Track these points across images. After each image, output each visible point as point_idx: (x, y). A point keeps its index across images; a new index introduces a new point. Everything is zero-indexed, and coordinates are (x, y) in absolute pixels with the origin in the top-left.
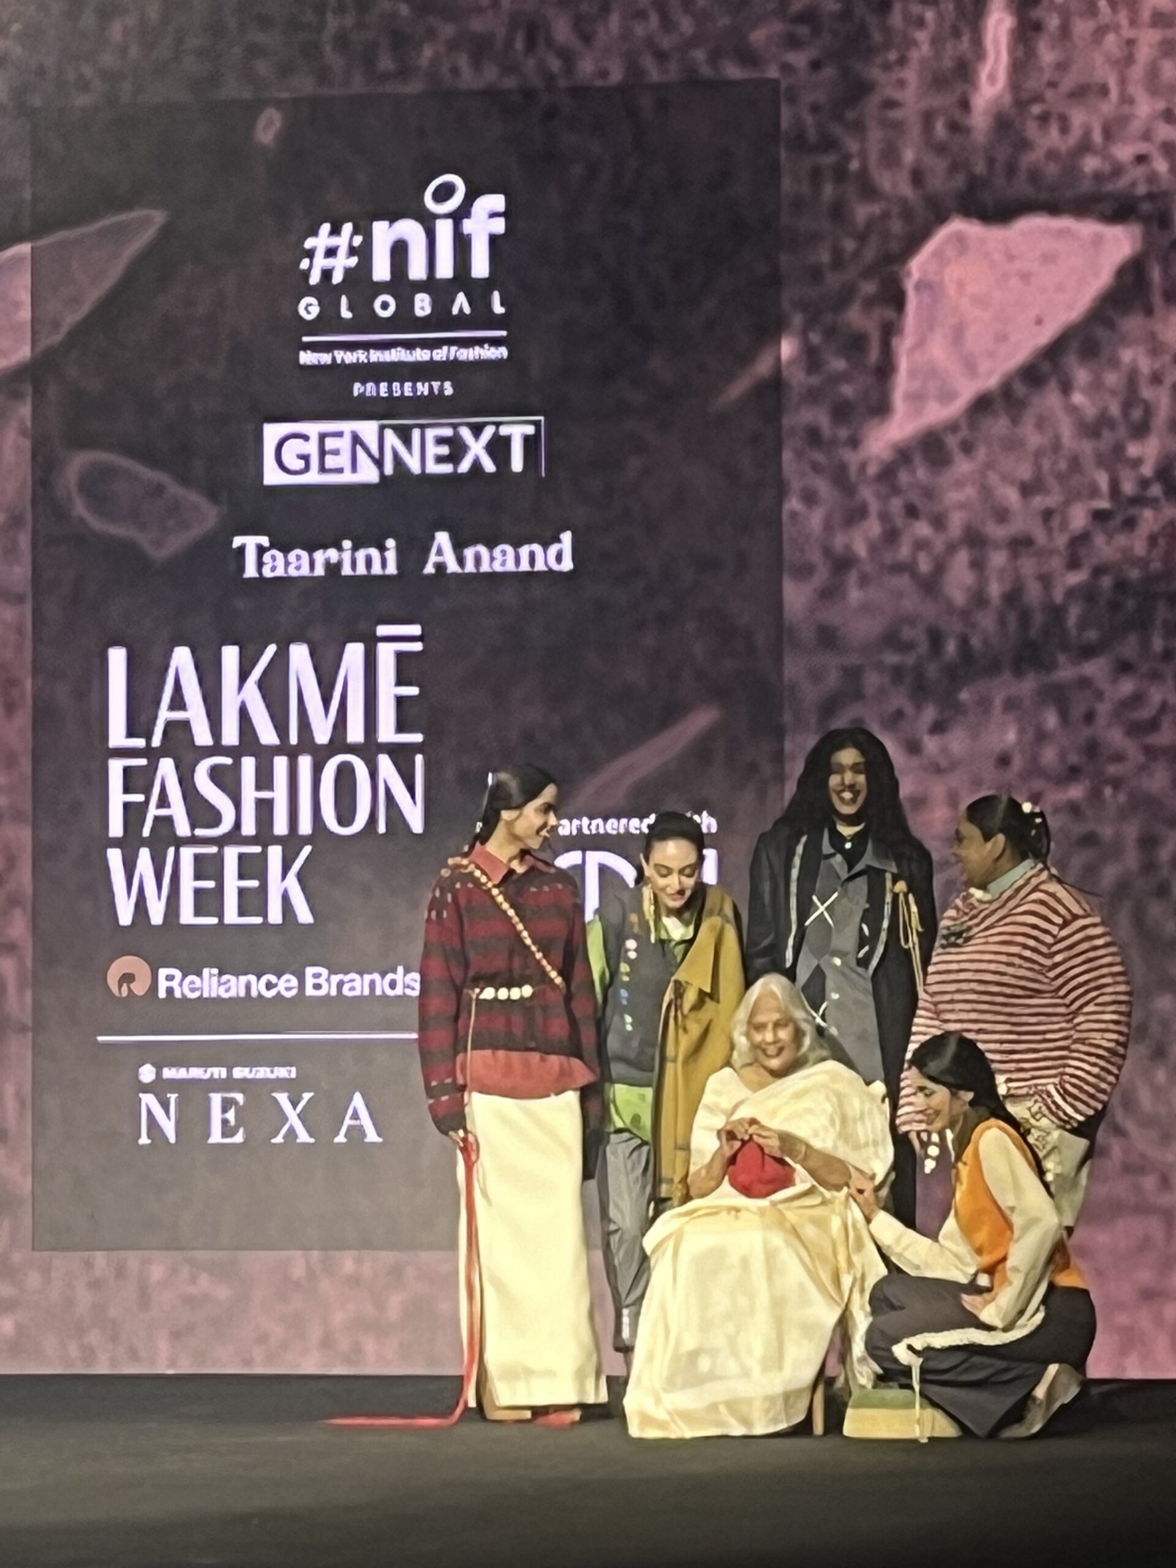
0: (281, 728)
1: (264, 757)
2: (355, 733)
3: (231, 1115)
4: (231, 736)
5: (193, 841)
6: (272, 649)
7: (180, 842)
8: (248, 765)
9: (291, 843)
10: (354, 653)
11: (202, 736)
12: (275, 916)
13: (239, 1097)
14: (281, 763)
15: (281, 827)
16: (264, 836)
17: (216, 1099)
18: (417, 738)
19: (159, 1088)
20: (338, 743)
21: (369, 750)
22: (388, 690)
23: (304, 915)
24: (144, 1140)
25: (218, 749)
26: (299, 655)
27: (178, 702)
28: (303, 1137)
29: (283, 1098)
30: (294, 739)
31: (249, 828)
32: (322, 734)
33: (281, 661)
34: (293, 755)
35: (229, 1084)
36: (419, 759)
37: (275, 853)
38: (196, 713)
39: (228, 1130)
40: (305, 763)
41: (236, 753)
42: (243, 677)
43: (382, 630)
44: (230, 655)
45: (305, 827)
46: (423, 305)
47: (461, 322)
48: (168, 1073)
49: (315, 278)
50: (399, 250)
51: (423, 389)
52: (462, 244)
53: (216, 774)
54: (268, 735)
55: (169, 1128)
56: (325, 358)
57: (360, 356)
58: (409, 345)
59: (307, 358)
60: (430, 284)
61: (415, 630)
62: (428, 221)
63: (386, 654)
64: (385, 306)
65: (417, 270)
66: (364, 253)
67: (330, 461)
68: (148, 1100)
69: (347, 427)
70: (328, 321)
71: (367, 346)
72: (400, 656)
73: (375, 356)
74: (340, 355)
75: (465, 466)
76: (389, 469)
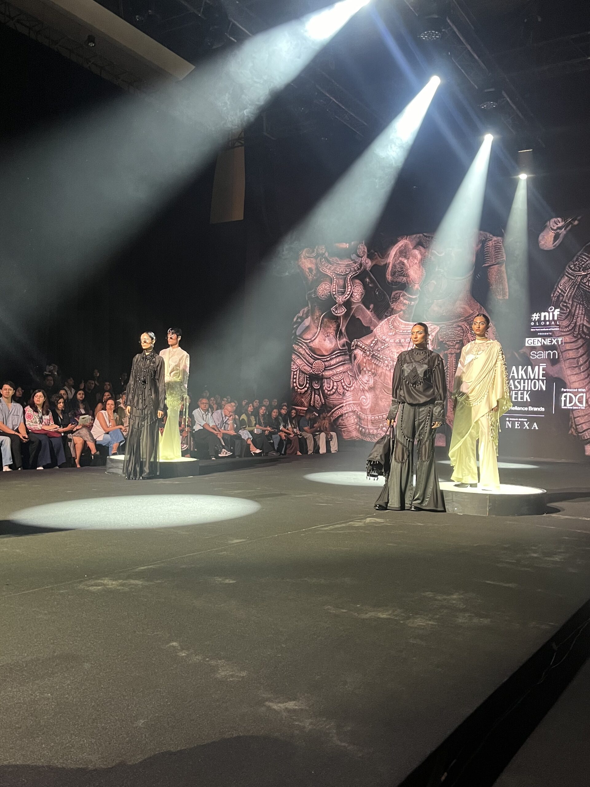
0: (527, 377)
1: (524, 380)
2: (537, 377)
3: (518, 425)
4: (520, 377)
5: (515, 390)
6: (526, 367)
7: (513, 391)
8: (522, 381)
9: (527, 391)
10: (537, 367)
11: (516, 377)
12: (525, 400)
13: (520, 423)
14: (526, 381)
15: (526, 389)
16: (524, 390)
17: (516, 423)
18: (545, 378)
19: (509, 421)
20: (534, 379)
21: (538, 380)
22: (541, 372)
23: (529, 400)
24: (507, 427)
25: (518, 379)
26: (529, 367)
27: (513, 373)
28: (528, 428)
29: (525, 423)
30: (528, 378)
31: (522, 389)
32: (532, 377)
33: (527, 368)
34: (528, 380)
35: (518, 421)
36: (545, 381)
37: (525, 392)
38: (515, 374)
39: (518, 427)
40: (530, 381)
41: (521, 380)
42: (522, 370)
43: (541, 364)
44: (520, 367)
45: (529, 389)
46: (548, 323)
47: (553, 325)
48: (510, 419)
49: (533, 320)
50: (545, 316)
51: (547, 334)
52: (553, 315)
53: (518, 382)
54: (525, 377)
55: (510, 426)
56: (534, 330)
57: (539, 330)
58: (546, 328)
59: (532, 330)
60: (549, 321)
61: (545, 364)
62: (549, 312)
63: (541, 368)
64: (543, 323)
65: (547, 319)
66: (540, 317)
67: (534, 343)
68: (508, 422)
69: (537, 339)
70: (535, 325)
71: (540, 328)
72: (543, 368)
73: (541, 330)
74: (536, 330)
75: (553, 344)
76: (542, 344)
